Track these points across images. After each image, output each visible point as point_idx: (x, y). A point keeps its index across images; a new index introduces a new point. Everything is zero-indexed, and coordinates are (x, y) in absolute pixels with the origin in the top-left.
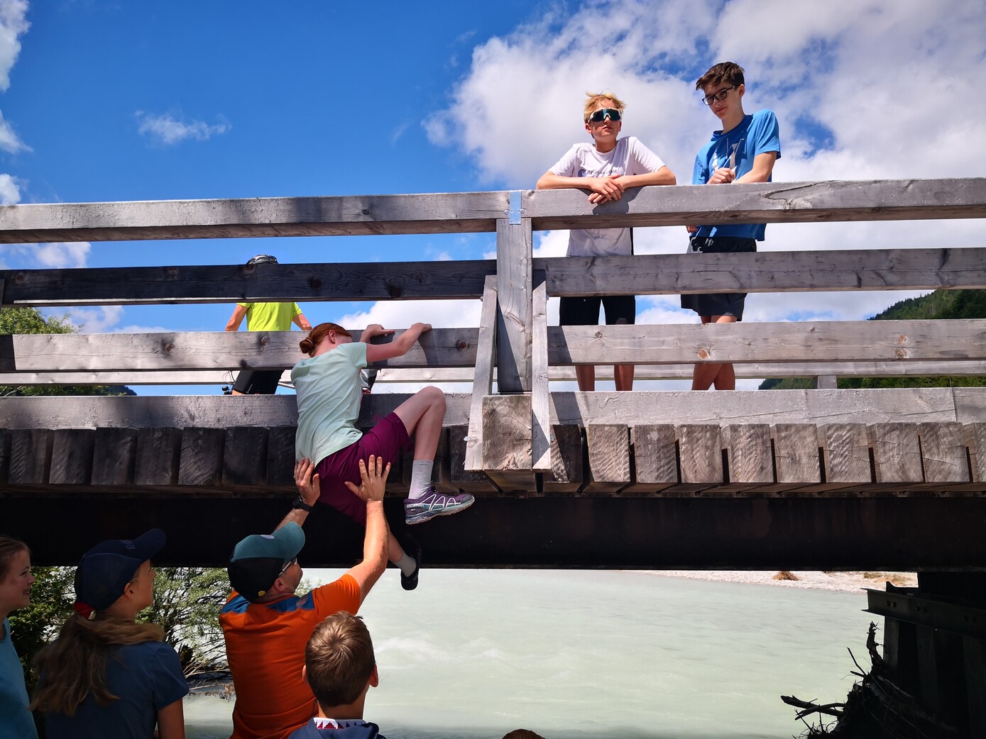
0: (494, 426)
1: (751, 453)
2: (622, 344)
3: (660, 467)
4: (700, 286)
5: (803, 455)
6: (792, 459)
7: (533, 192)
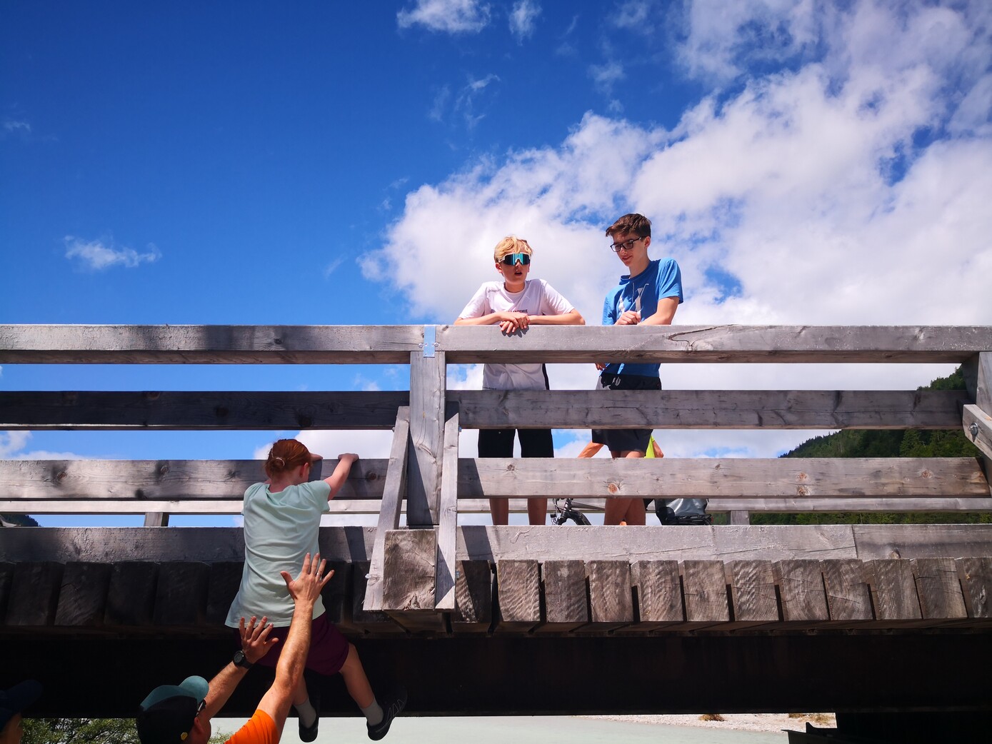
0: (396, 562)
1: (660, 591)
2: (534, 477)
3: (571, 605)
4: (609, 423)
5: (711, 593)
6: (701, 597)
7: (447, 327)
